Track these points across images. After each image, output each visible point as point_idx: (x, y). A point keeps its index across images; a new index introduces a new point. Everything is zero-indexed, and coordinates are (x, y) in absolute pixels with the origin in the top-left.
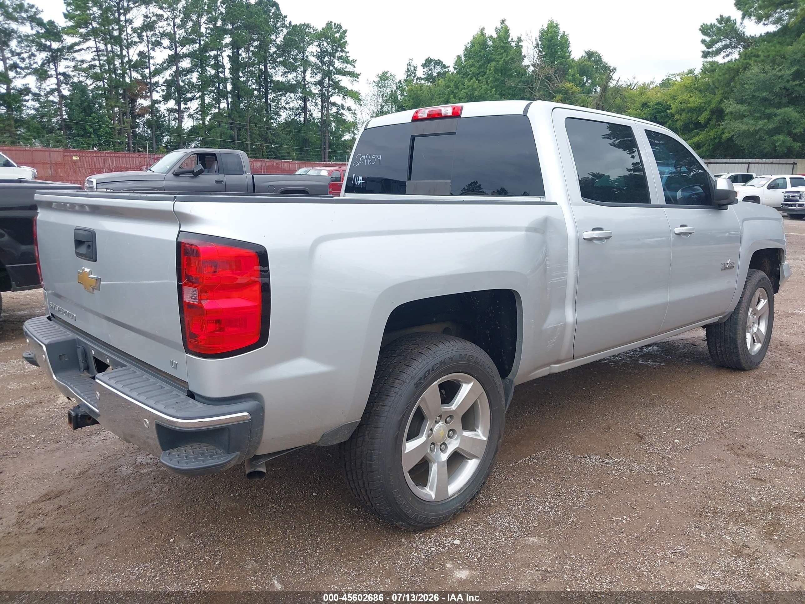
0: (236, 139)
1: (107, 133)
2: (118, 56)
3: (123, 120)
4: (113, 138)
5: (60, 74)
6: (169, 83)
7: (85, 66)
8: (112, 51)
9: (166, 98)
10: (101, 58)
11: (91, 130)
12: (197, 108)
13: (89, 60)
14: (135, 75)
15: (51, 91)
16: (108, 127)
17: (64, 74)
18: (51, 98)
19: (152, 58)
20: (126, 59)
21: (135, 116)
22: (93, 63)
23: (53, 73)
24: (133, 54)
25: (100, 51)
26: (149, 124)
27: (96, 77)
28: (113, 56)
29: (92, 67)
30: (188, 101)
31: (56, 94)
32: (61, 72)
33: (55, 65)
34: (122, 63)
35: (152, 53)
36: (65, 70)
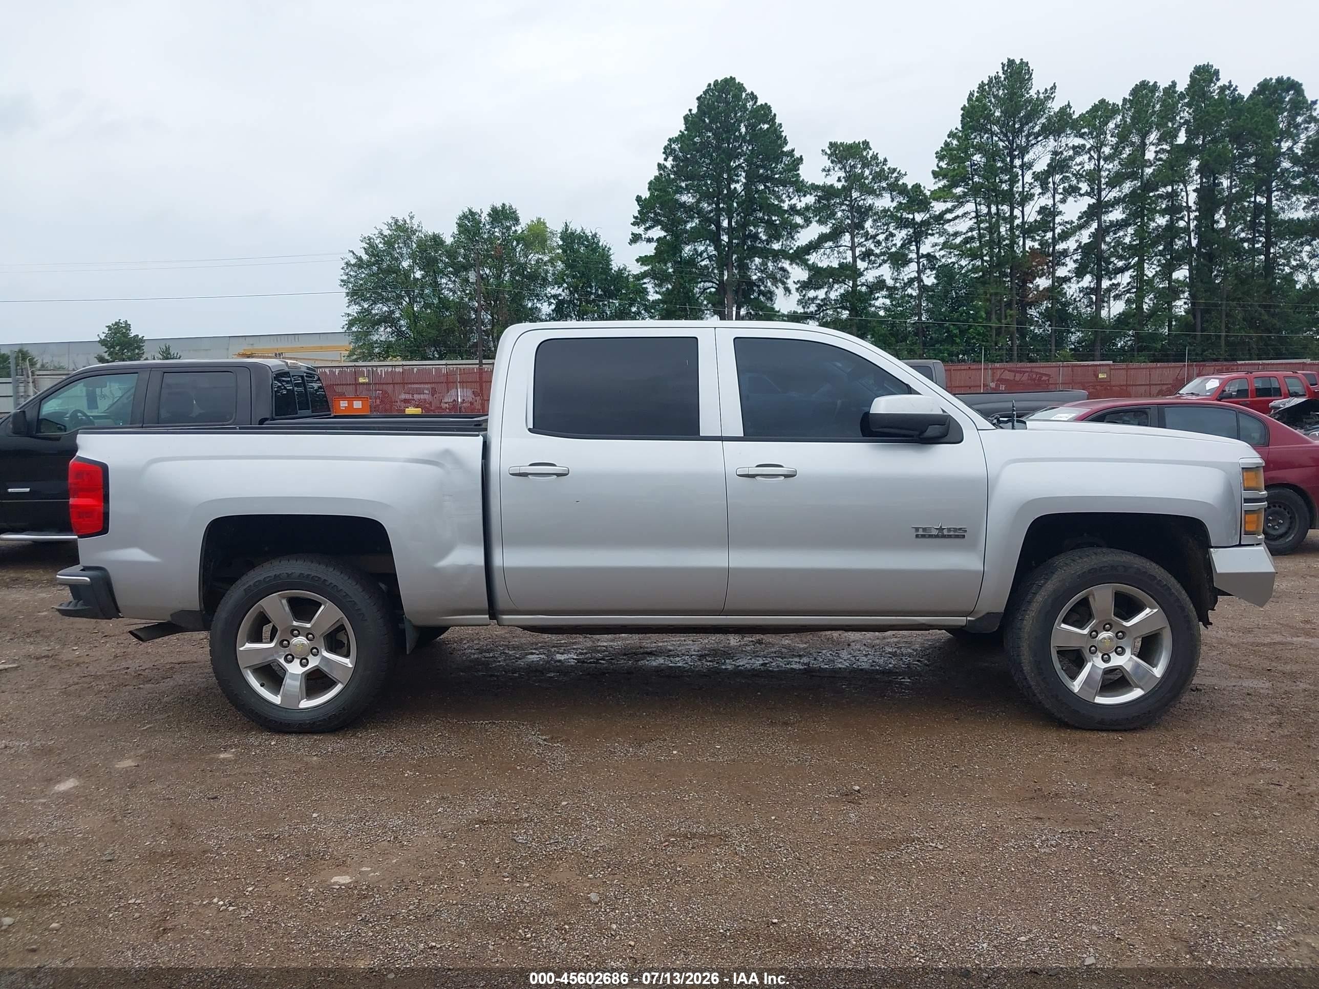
0: (1199, 328)
1: (979, 334)
2: (1005, 219)
3: (1005, 313)
4: (987, 341)
5: (923, 256)
6: (1086, 250)
7: (958, 240)
8: (998, 214)
9: (1080, 273)
10: (982, 225)
11: (956, 331)
12: (1128, 284)
13: (965, 231)
14: (1029, 243)
15: (909, 282)
16: (983, 326)
17: (928, 256)
18: (909, 291)
19: (1060, 213)
20: (1018, 222)
21: (1025, 304)
22: (970, 234)
23: (913, 256)
24: (1031, 213)
25: (980, 216)
26: (1047, 315)
27: (974, 255)
28: (997, 221)
29: (967, 241)
30: (1118, 273)
31: (916, 284)
32: (925, 253)
33: (916, 245)
34: (1012, 229)
35: (1061, 207)
36: (930, 250)
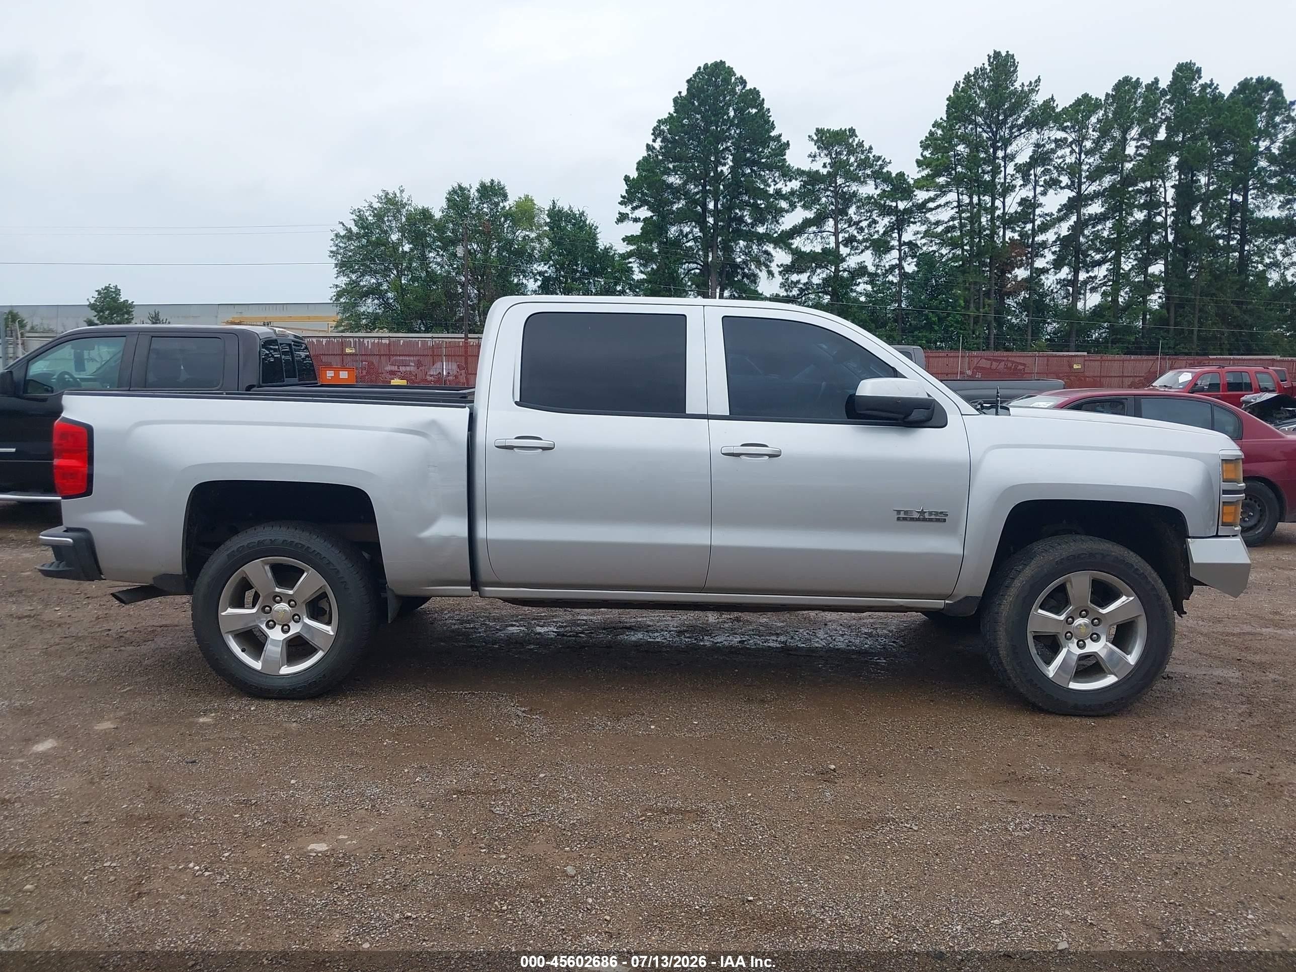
0: (1172, 322)
1: (957, 322)
2: (986, 209)
3: (984, 302)
4: (965, 330)
5: (905, 243)
6: (1064, 242)
7: (940, 229)
8: (979, 204)
9: (1058, 265)
10: (963, 215)
11: (935, 319)
12: (1105, 277)
13: (946, 220)
14: (1009, 234)
15: (890, 269)
16: (961, 314)
17: (910, 244)
18: (890, 278)
19: (1040, 205)
20: (998, 213)
21: (1003, 294)
22: (951, 223)
23: (895, 243)
24: (1012, 204)
25: (962, 206)
26: (1024, 306)
27: (954, 244)
28: (979, 211)
29: (948, 230)
30: (1095, 266)
31: (897, 271)
32: (906, 241)
33: (899, 233)
34: (992, 219)
35: (1041, 199)
36: (912, 238)
